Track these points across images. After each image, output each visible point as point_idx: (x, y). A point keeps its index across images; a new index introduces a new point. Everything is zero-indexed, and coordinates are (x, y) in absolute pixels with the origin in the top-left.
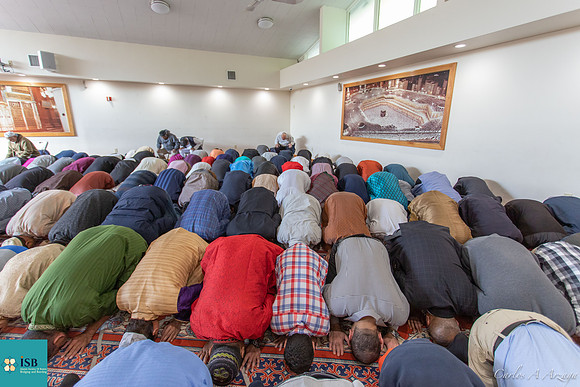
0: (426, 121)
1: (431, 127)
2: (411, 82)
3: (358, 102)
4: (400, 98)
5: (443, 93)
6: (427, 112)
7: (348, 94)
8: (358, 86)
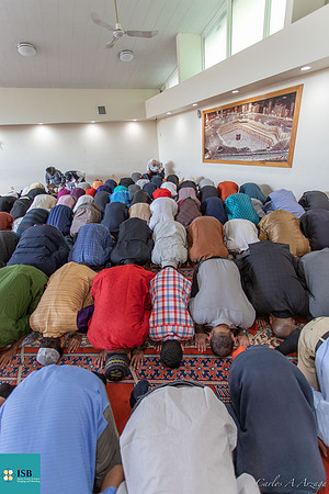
0: (276, 142)
1: (280, 147)
2: (262, 105)
3: (216, 128)
4: (253, 121)
5: (291, 115)
6: (276, 134)
7: (207, 120)
8: (215, 112)
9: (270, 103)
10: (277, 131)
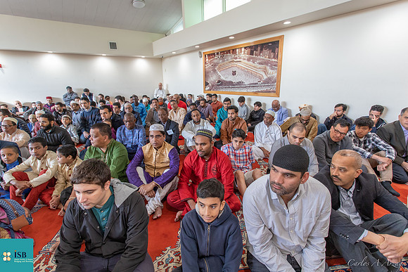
0: (265, 77)
1: (268, 81)
2: (253, 49)
4: (245, 61)
5: (276, 57)
6: (266, 72)
7: (207, 60)
8: (214, 54)
9: (259, 48)
10: (265, 69)
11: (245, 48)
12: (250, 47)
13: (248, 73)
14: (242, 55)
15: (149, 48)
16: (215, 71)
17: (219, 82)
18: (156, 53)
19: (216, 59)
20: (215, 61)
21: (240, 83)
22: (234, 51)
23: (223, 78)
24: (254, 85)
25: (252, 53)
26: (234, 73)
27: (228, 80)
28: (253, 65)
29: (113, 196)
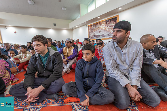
4: (104, 26)
6: (112, 29)
7: (89, 28)
8: (92, 25)
11: (104, 21)
12: (106, 21)
13: (105, 31)
14: (103, 24)
15: (68, 25)
16: (92, 32)
17: (94, 36)
18: (70, 27)
19: (93, 27)
20: (93, 28)
21: (102, 35)
22: (100, 23)
23: (96, 34)
24: (108, 35)
25: (107, 23)
26: (100, 32)
27: (97, 34)
28: (107, 27)
29: (49, 52)
